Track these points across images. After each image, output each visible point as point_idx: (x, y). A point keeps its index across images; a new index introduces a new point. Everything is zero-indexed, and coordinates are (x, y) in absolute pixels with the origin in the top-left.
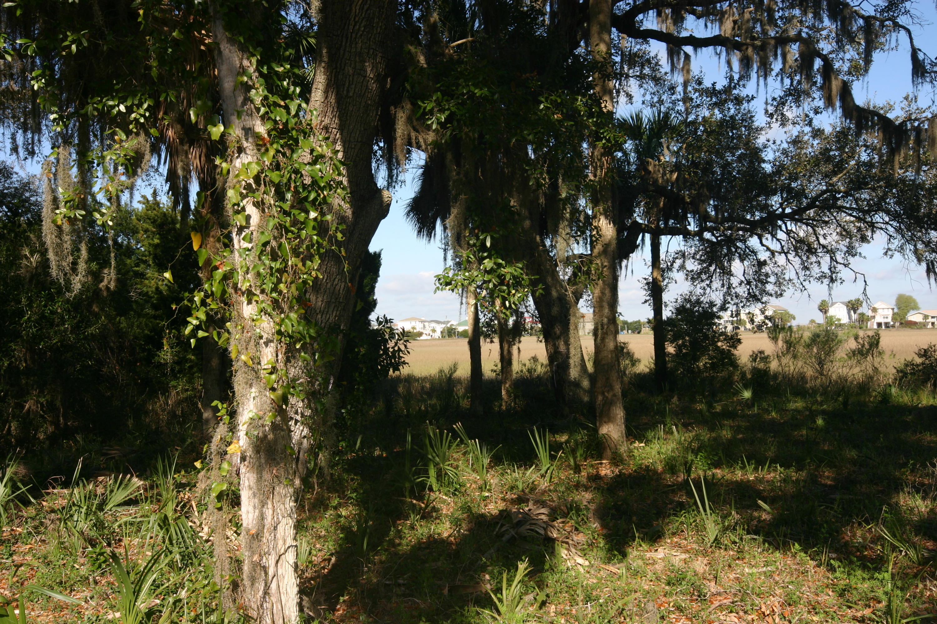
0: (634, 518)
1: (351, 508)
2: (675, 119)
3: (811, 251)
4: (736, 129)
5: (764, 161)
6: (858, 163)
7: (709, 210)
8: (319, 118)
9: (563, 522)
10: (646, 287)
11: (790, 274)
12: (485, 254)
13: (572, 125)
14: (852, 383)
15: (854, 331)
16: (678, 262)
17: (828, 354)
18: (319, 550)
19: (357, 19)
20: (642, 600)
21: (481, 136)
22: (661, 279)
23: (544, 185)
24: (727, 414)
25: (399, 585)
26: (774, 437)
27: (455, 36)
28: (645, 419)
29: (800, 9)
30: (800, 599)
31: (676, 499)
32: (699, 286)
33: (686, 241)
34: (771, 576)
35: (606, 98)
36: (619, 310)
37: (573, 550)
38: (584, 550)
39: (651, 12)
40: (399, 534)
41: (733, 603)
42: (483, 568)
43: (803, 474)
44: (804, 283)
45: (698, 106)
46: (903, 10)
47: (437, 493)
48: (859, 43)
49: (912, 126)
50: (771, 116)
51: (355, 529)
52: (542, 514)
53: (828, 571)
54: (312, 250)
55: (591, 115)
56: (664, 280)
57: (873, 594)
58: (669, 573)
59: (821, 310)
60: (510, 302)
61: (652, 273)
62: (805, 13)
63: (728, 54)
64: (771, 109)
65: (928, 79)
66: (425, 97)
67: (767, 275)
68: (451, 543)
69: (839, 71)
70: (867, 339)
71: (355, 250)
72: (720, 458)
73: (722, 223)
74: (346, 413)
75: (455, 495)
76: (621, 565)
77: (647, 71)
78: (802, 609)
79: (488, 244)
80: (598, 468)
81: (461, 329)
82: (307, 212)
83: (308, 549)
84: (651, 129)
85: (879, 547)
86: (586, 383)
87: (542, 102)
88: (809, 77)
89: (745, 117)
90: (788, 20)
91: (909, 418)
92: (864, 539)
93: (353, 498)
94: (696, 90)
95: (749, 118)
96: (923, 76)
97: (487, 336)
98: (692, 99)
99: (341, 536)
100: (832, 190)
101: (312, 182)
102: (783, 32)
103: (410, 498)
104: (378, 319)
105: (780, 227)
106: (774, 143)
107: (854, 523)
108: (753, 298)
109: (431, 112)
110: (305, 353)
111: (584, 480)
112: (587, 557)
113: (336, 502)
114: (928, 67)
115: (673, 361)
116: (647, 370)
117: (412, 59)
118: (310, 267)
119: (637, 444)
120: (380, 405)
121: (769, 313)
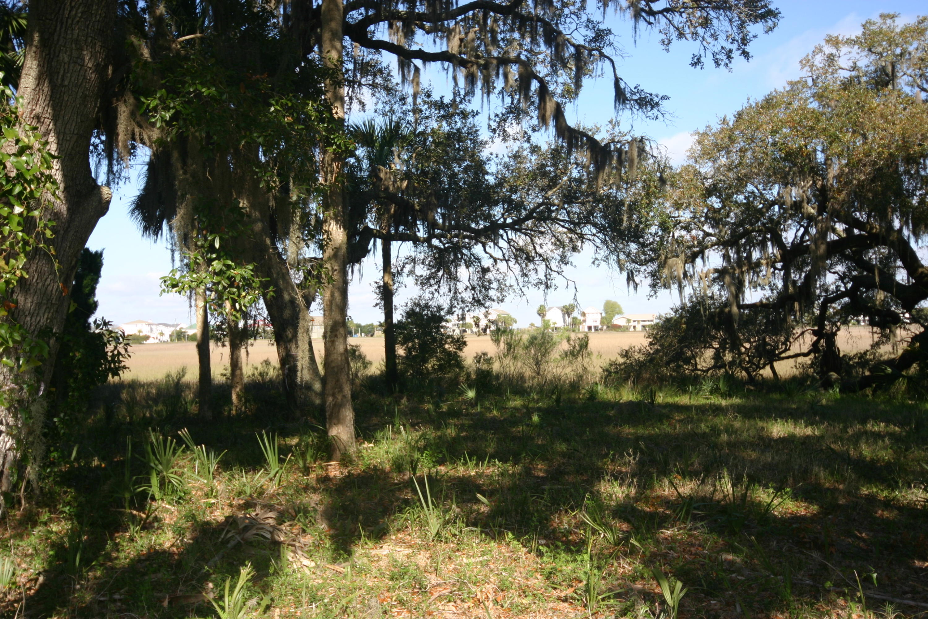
0: (361, 517)
1: (63, 523)
2: (405, 130)
3: (529, 259)
4: (462, 142)
5: (487, 173)
6: (570, 180)
7: (437, 218)
8: (30, 106)
9: (291, 525)
10: (377, 291)
11: (510, 280)
12: (214, 256)
13: (302, 129)
14: (564, 382)
15: (567, 334)
16: (408, 268)
17: (544, 355)
18: (25, 570)
19: (73, 4)
20: (366, 597)
21: (209, 137)
22: (391, 283)
23: (274, 188)
24: (453, 413)
25: (115, 601)
26: (494, 434)
27: (184, 30)
28: (375, 420)
29: (520, 33)
30: (512, 583)
31: (402, 496)
32: (427, 291)
33: (416, 247)
34: (487, 565)
35: (338, 104)
36: (349, 313)
37: (300, 552)
38: (310, 551)
39: (381, 23)
40: (117, 547)
41: (451, 593)
42: (206, 577)
43: (518, 468)
44: (523, 289)
45: (427, 118)
46: (607, 42)
47: (160, 502)
48: (571, 69)
49: (615, 147)
50: (494, 131)
51: (67, 545)
52: (270, 518)
53: (538, 556)
54: (16, 248)
55: (322, 120)
56: (394, 283)
57: (575, 575)
58: (392, 569)
59: (539, 314)
60: (240, 304)
61: (383, 277)
62: (523, 37)
63: (454, 70)
64: (494, 125)
65: (628, 106)
66: (149, 94)
67: (490, 282)
68: (173, 554)
69: (553, 94)
70: (578, 341)
71: (70, 247)
72: (444, 455)
73: (449, 231)
74: (59, 421)
75: (179, 503)
76: (347, 563)
77: (379, 80)
78: (513, 593)
79: (217, 245)
80: (327, 470)
81: (191, 332)
82: (12, 207)
83: (11, 570)
84: (383, 137)
85: (582, 532)
86: (317, 386)
87: (273, 105)
88: (527, 97)
89: (470, 131)
90: (510, 42)
91: (612, 413)
92: (569, 525)
93: (65, 512)
94: (425, 102)
95: (473, 132)
96: (624, 102)
97: (218, 340)
98: (421, 111)
99: (51, 553)
100: (548, 204)
101: (17, 174)
102: (505, 53)
103: (130, 509)
104: (95, 322)
105: (502, 236)
106: (497, 156)
107: (561, 511)
108: (478, 302)
109: (155, 109)
110: (8, 358)
111: (313, 483)
112: (313, 558)
113: (46, 518)
114: (628, 95)
115: (403, 363)
116: (378, 372)
117: (135, 51)
118: (13, 265)
119: (366, 445)
120: (101, 413)
121: (492, 317)
